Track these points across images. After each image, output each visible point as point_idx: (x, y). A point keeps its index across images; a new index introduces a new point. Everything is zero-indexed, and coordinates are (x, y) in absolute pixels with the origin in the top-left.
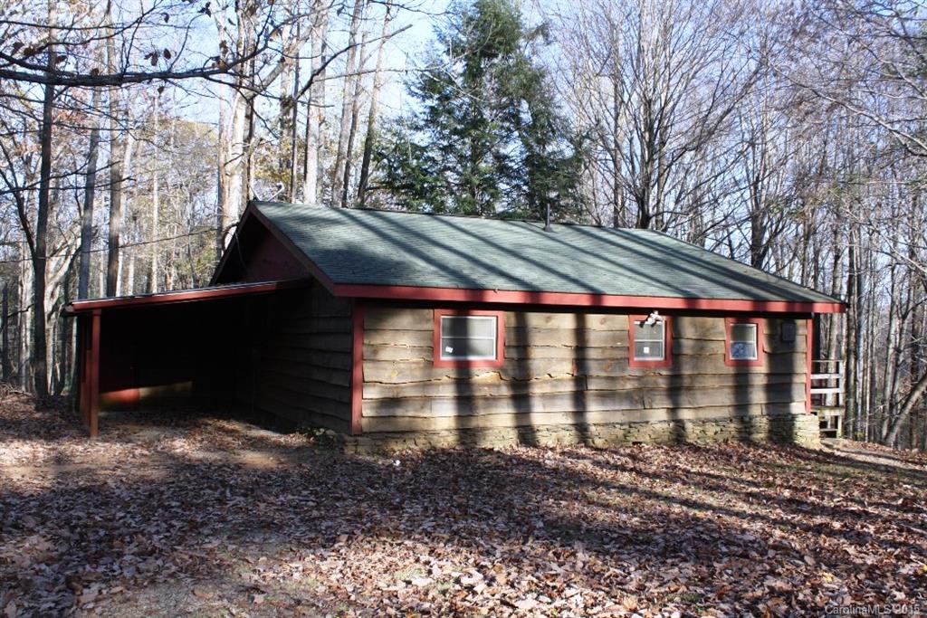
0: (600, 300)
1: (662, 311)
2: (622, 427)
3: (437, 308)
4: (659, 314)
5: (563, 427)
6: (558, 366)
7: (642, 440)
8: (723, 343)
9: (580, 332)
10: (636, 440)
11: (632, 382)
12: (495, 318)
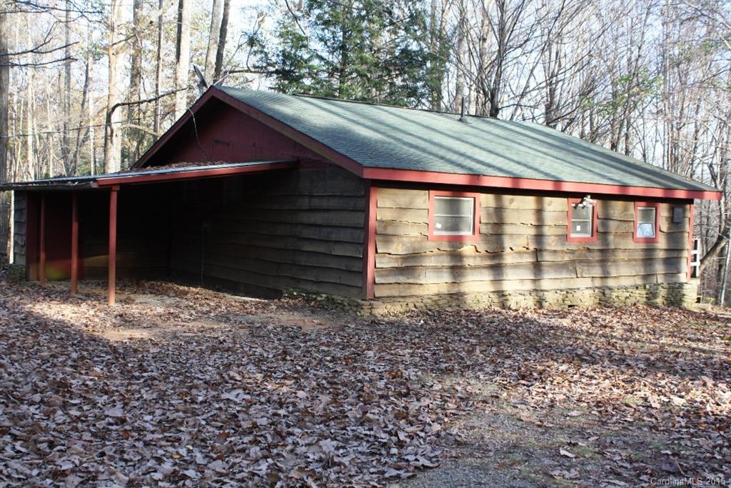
0: (560, 186)
1: (594, 196)
2: (562, 293)
3: (432, 190)
4: (592, 198)
5: (520, 292)
6: (518, 240)
7: (575, 304)
8: (632, 223)
9: (539, 212)
10: (571, 304)
11: (569, 255)
12: (473, 199)
